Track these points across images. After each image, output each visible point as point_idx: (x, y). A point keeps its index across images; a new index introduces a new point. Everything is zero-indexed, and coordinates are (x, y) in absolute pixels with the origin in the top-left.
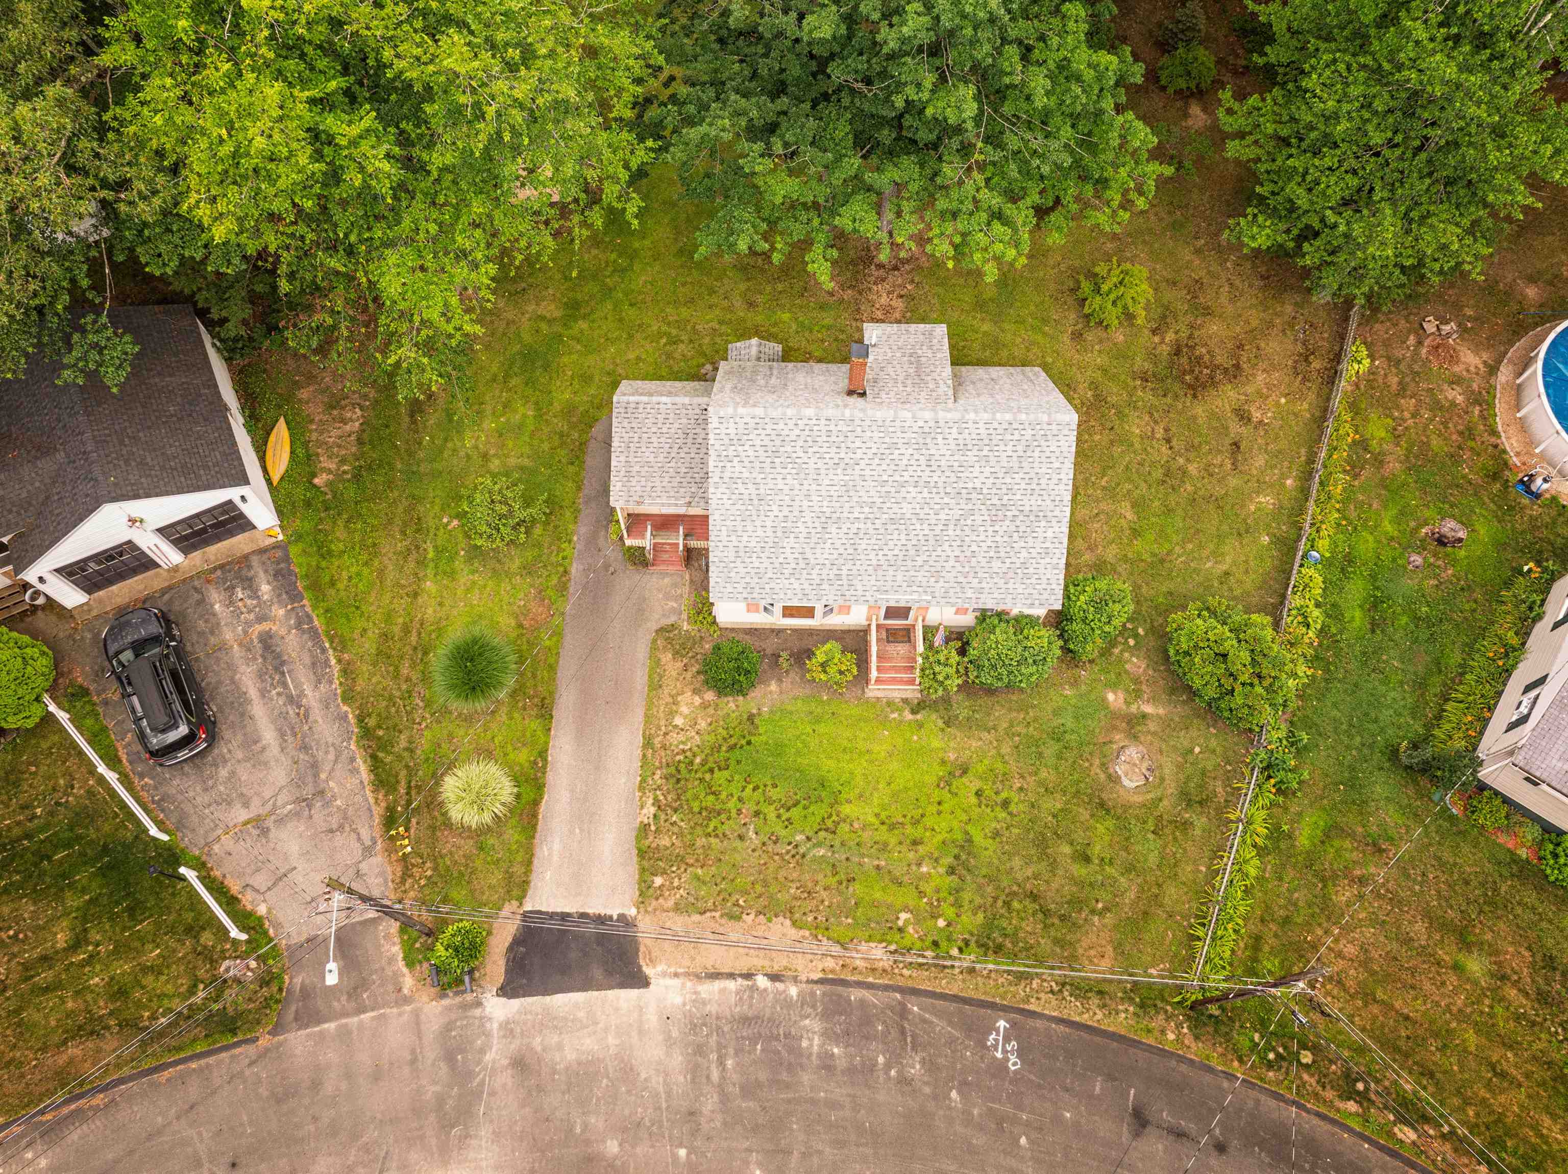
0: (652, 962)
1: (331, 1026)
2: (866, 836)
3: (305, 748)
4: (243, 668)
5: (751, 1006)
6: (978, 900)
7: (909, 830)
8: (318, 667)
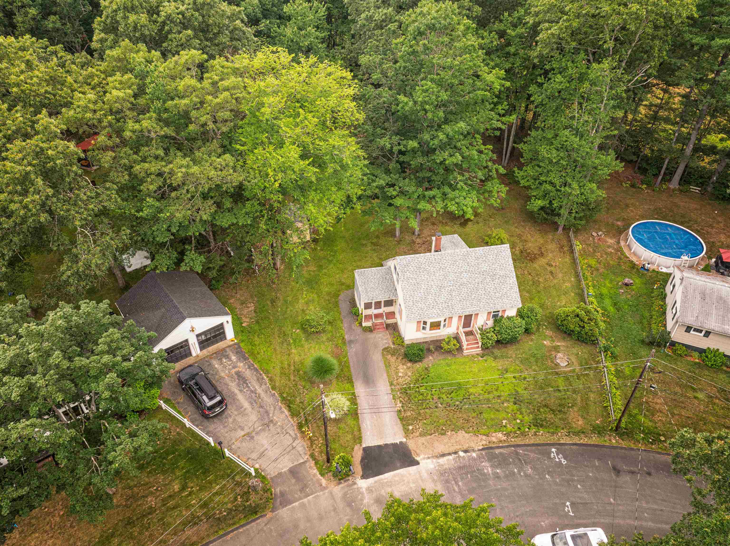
0: (418, 455)
1: (297, 504)
2: (481, 397)
3: (261, 407)
4: (231, 384)
5: (461, 463)
6: (528, 411)
7: (495, 393)
8: (260, 380)
